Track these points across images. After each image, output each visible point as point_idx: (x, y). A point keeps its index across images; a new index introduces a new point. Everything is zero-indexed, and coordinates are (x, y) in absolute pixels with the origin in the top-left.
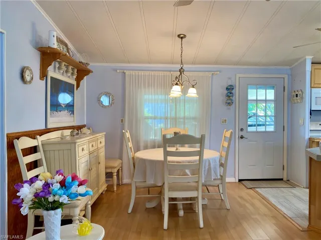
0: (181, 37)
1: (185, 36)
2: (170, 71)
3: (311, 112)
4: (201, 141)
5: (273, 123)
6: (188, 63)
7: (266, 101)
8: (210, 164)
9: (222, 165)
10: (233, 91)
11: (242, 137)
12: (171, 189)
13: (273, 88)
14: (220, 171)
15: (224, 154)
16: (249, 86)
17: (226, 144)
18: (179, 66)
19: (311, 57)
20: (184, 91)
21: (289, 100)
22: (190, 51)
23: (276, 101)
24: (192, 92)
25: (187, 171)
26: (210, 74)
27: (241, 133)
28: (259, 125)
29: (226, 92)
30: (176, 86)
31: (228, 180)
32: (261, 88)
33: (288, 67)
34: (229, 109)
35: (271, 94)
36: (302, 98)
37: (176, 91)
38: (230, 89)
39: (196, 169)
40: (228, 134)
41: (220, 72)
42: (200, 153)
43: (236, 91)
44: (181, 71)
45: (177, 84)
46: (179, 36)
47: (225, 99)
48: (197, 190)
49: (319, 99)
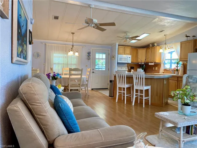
0: (73, 33)
1: (74, 33)
2: (65, 45)
3: (118, 63)
5: (105, 68)
6: (75, 42)
7: (102, 59)
8: (83, 79)
9: (87, 81)
10: (90, 54)
11: (93, 72)
12: (71, 86)
13: (105, 54)
14: (86, 83)
15: (88, 77)
16: (96, 53)
17: (88, 73)
18: (71, 43)
19: (118, 43)
20: (74, 54)
21: (111, 59)
22: (75, 38)
23: (106, 59)
24: (77, 54)
25: (76, 81)
26: (81, 47)
27: (93, 71)
28: (99, 69)
29: (88, 54)
30: (71, 52)
32: (100, 53)
33: (110, 46)
34: (88, 61)
35: (104, 56)
36: (115, 58)
37: (71, 53)
38: (89, 53)
39: (79, 80)
40: (89, 70)
41: (85, 46)
43: (91, 54)
44: (73, 46)
45: (72, 51)
46: (72, 33)
47: (87, 57)
48: (80, 86)
49: (121, 59)
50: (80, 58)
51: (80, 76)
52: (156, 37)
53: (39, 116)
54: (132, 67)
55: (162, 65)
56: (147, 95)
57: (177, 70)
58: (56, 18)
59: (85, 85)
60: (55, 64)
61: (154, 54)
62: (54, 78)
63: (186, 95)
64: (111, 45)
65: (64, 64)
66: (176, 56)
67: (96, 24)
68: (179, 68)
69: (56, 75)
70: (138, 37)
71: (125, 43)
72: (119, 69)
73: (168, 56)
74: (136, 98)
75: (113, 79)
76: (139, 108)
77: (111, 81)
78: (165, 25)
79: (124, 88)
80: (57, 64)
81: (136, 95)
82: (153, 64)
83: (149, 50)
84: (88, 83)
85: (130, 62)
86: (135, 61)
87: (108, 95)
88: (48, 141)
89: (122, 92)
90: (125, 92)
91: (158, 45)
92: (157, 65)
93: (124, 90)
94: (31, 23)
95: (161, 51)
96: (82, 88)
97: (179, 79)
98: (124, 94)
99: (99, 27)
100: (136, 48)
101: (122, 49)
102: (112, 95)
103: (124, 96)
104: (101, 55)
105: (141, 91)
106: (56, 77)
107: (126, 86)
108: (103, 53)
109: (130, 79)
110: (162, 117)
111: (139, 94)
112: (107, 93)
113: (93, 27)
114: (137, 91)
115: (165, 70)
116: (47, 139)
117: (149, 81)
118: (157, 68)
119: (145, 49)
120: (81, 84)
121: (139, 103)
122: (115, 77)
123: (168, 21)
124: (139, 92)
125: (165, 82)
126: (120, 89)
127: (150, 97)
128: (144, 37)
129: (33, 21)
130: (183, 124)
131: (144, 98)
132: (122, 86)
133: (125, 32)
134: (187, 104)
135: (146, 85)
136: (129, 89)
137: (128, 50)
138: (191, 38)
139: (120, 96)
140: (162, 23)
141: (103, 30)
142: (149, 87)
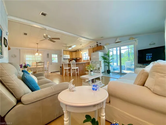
3: (64, 59)
4: (44, 63)
6: (39, 49)
8: (45, 67)
9: (47, 68)
11: (51, 64)
12: (38, 72)
13: (57, 54)
14: (47, 69)
15: (48, 66)
16: (52, 54)
17: (48, 64)
18: (37, 49)
19: (63, 49)
20: (39, 54)
21: (60, 57)
22: (39, 46)
24: (40, 54)
25: (41, 68)
26: (43, 51)
28: (54, 62)
31: (49, 73)
34: (48, 58)
35: (56, 56)
36: (62, 56)
37: (37, 54)
38: (48, 54)
39: (43, 68)
40: (48, 63)
42: (44, 65)
43: (49, 55)
44: (38, 50)
46: (37, 43)
47: (47, 56)
48: (43, 71)
49: (65, 57)
50: (43, 57)
51: (43, 66)
52: (79, 47)
53: (8, 84)
54: (70, 60)
55: (82, 59)
56: (77, 71)
57: (88, 60)
58: (26, 34)
59: (46, 70)
60: (27, 61)
61: (79, 55)
62: (25, 67)
63: (91, 67)
64: (60, 50)
65: (33, 60)
66: (87, 55)
67: (50, 38)
68: (88, 59)
69: (26, 65)
70: (71, 46)
71: (66, 49)
72: (65, 61)
73: (84, 55)
74: (73, 73)
75: (62, 66)
76: (74, 77)
77: (61, 67)
78: (82, 42)
79: (67, 69)
80: (29, 61)
81: (73, 72)
82: (79, 58)
83: (77, 53)
84: (48, 69)
85: (69, 58)
86: (71, 58)
87: (60, 74)
88: (16, 99)
89: (66, 71)
90: (68, 71)
91: (80, 51)
92: (80, 59)
93: (67, 70)
94: (7, 35)
95: (81, 53)
96: (45, 72)
97: (89, 63)
98: (67, 72)
99: (52, 40)
100: (71, 52)
101: (65, 52)
102: (62, 74)
103: (67, 73)
104: (55, 55)
105: (75, 69)
106: (26, 66)
107: (68, 68)
108: (55, 54)
109: (69, 65)
110: (83, 78)
111: (74, 71)
112: (59, 73)
113: (48, 40)
114: (73, 70)
115: (84, 60)
116: (16, 98)
117: (78, 65)
118: (80, 60)
119: (75, 52)
120: (44, 70)
121: (74, 75)
122: (62, 64)
123: (83, 40)
124: (74, 70)
125: (84, 65)
126: (65, 70)
127: (78, 72)
128: (74, 47)
129: (8, 34)
130: (91, 78)
131: (76, 72)
132: (66, 69)
133: (66, 44)
134: (91, 71)
135: (77, 67)
136: (69, 69)
137: (68, 53)
138: (92, 47)
139: (65, 73)
140: (81, 41)
141: (54, 42)
142: (78, 68)
